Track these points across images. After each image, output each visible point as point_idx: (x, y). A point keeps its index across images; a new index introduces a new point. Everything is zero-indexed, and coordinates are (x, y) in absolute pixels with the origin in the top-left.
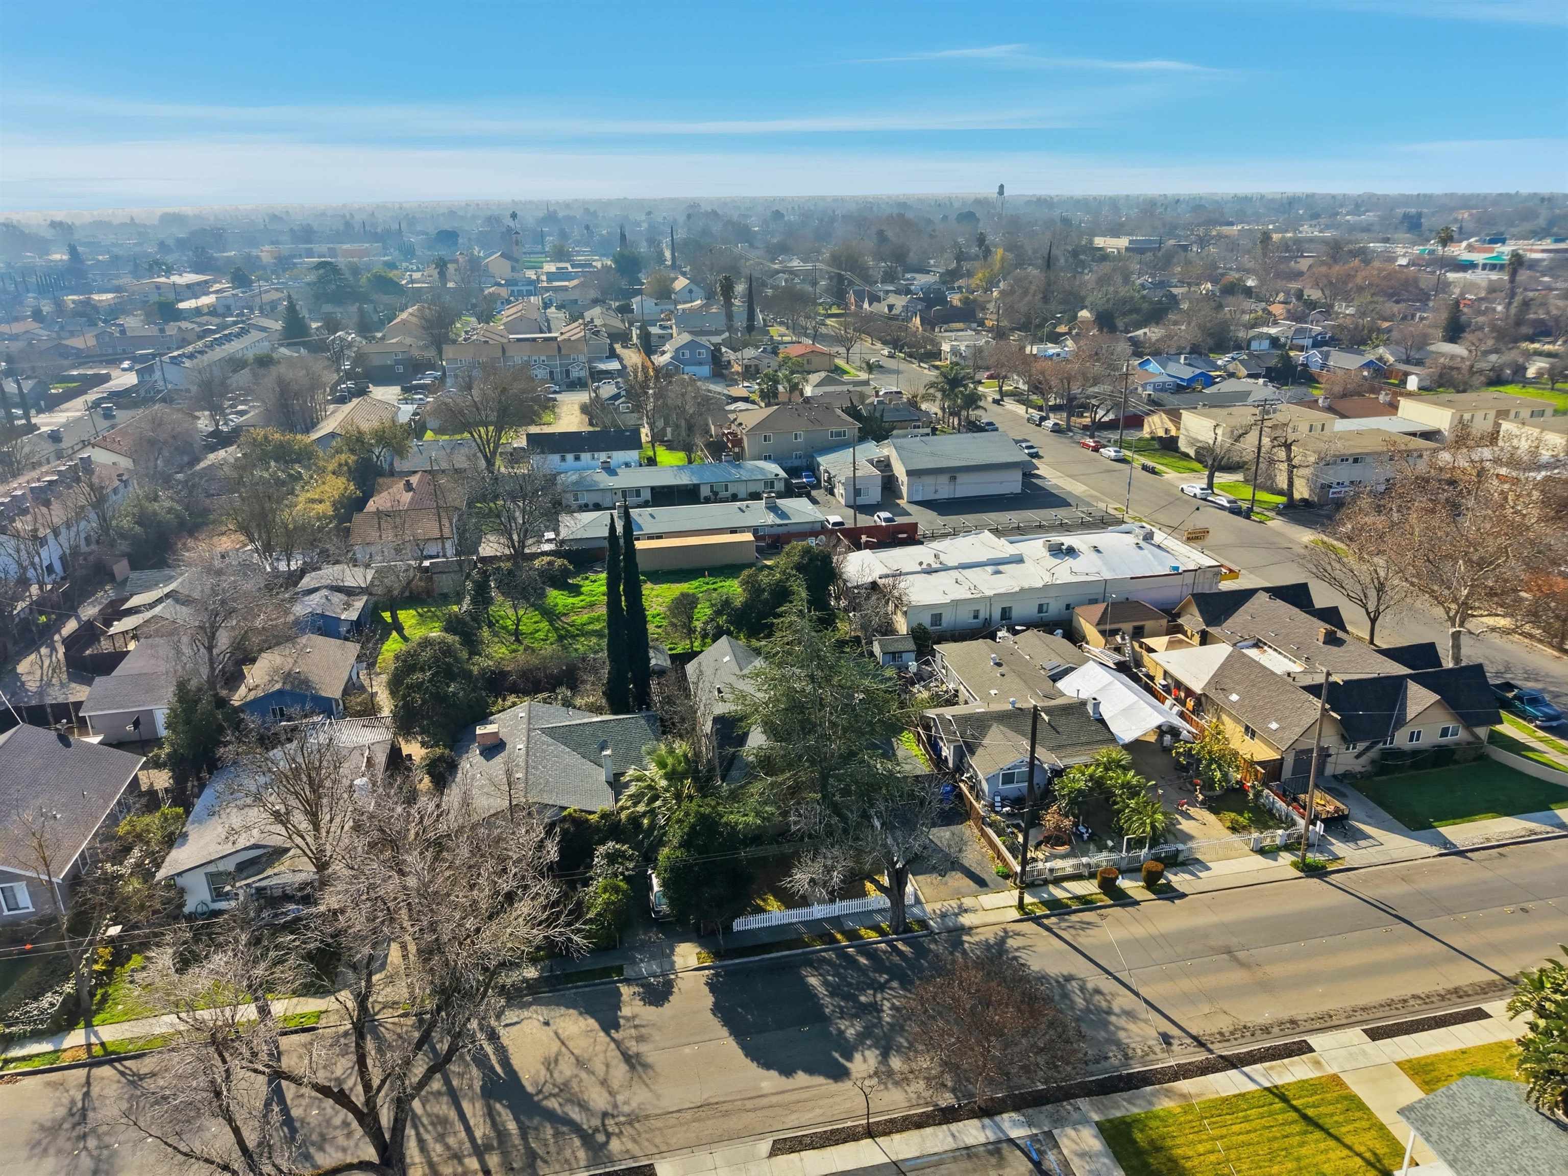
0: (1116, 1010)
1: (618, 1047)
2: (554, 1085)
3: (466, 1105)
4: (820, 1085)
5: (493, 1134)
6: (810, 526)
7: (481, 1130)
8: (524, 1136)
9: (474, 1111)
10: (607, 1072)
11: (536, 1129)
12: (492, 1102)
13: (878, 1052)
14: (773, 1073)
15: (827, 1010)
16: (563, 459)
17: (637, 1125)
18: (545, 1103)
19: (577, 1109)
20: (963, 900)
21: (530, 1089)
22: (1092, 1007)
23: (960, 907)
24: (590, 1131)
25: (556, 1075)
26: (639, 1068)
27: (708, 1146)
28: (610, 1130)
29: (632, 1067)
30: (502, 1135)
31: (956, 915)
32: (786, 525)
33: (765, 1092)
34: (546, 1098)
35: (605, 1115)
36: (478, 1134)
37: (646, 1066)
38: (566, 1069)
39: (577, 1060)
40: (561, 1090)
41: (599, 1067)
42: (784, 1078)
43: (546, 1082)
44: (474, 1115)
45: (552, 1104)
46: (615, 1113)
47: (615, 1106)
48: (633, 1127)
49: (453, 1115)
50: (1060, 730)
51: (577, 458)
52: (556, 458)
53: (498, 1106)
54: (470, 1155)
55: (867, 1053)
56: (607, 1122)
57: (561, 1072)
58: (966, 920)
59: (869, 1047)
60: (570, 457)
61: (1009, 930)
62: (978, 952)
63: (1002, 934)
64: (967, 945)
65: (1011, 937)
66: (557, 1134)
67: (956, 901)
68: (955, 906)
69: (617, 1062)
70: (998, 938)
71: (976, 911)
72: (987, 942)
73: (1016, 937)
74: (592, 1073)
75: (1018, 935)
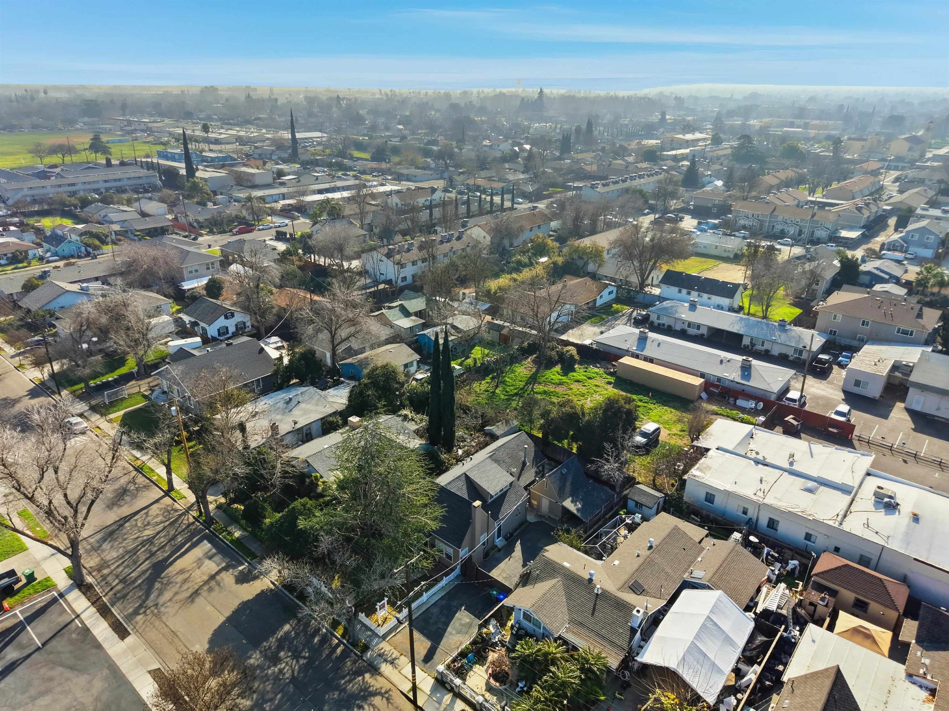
2: (169, 580)
6: (763, 392)
7: (135, 574)
8: (136, 587)
9: (145, 566)
10: (183, 592)
11: (140, 589)
12: (152, 568)
14: (206, 646)
15: (265, 644)
16: (680, 291)
17: (154, 617)
18: (157, 583)
19: (157, 594)
20: (402, 657)
21: (163, 574)
23: (395, 659)
24: (145, 606)
25: (175, 577)
27: (149, 646)
28: (148, 611)
29: (191, 597)
30: (134, 581)
31: (386, 661)
32: (744, 385)
34: (160, 582)
35: (157, 605)
36: (132, 575)
37: (192, 601)
38: (179, 578)
40: (166, 584)
41: (185, 587)
44: (142, 568)
45: (157, 585)
46: (159, 607)
47: (164, 605)
48: (152, 617)
50: (596, 614)
51: (689, 293)
52: (676, 289)
53: (150, 571)
56: (152, 608)
57: (177, 577)
58: (385, 668)
60: (684, 291)
61: (391, 693)
62: (357, 686)
63: (383, 691)
64: (360, 678)
65: (383, 697)
66: (140, 597)
67: (399, 654)
68: (394, 656)
69: (191, 591)
70: (378, 691)
71: (396, 668)
72: (369, 687)
73: (384, 699)
74: (181, 587)
75: (388, 699)
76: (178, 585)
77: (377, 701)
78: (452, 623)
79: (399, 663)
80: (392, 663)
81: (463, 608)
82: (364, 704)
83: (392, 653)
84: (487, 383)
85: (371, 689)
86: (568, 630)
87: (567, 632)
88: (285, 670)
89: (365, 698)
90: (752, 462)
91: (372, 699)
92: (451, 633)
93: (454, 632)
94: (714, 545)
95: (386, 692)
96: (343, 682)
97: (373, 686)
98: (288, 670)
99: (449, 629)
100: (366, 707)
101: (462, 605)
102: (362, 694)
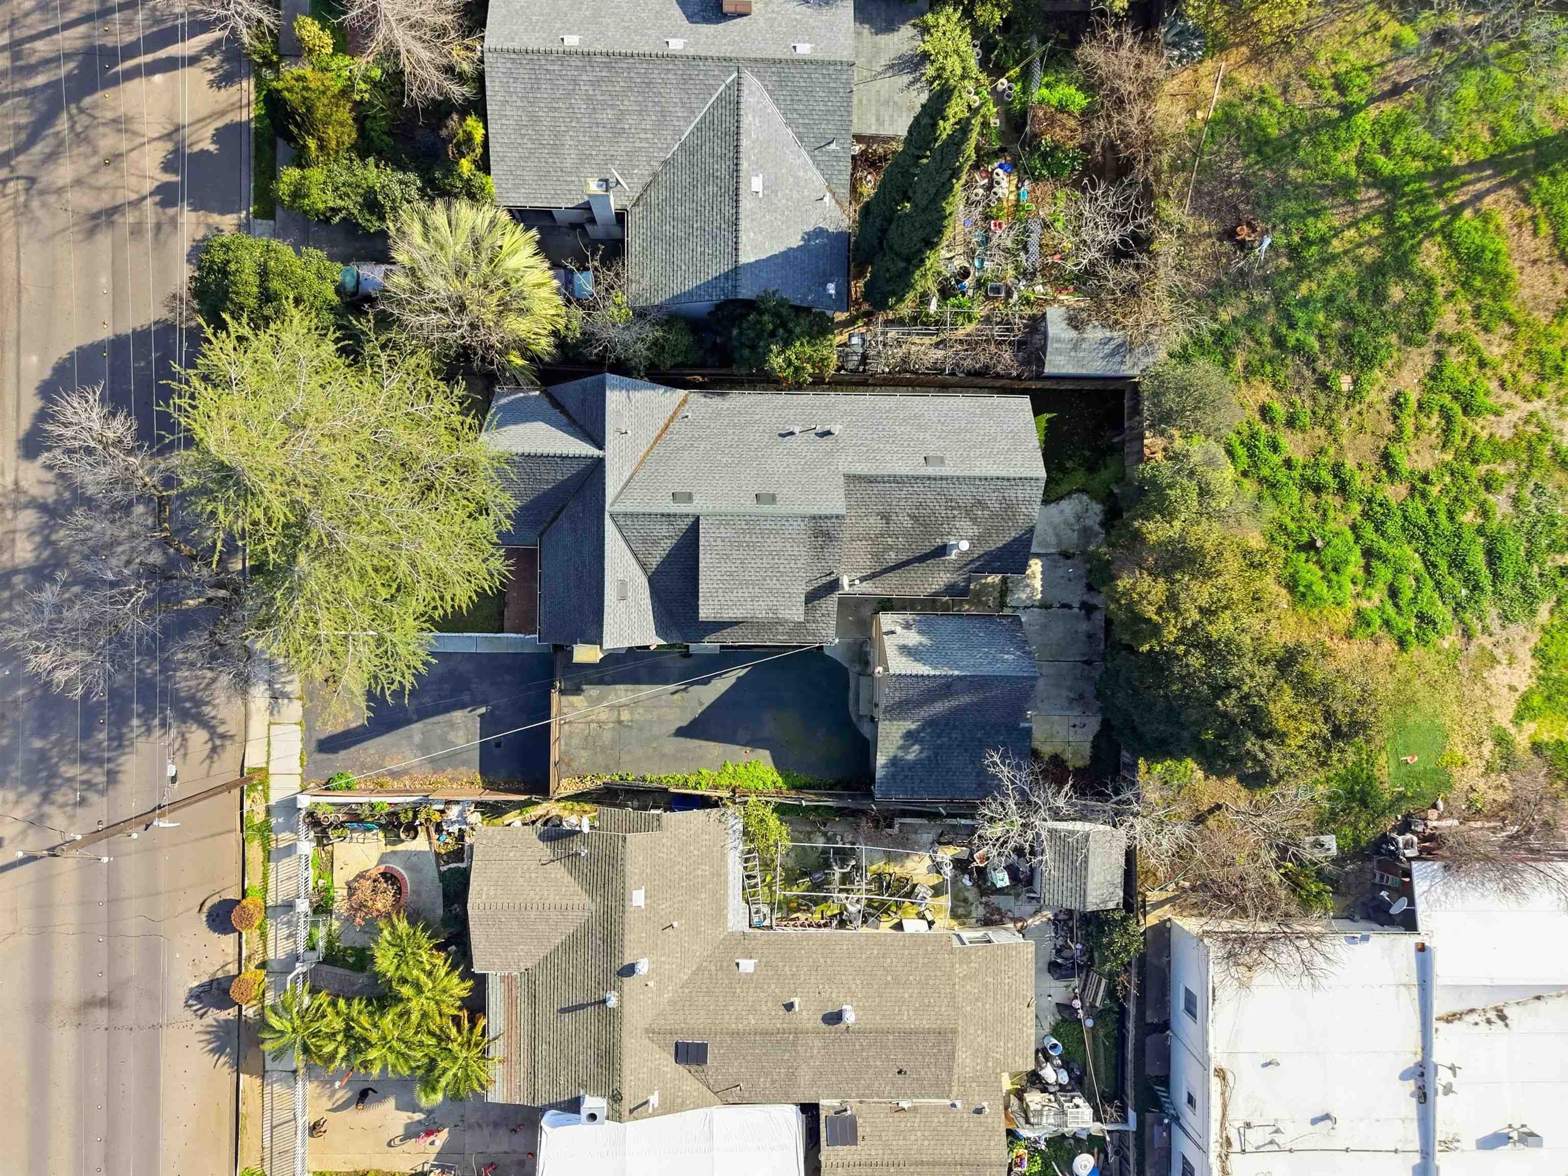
0: (47, 809)
1: (130, 203)
2: (87, 127)
3: (82, 29)
4: (18, 423)
5: (33, 60)
7: (42, 47)
8: (25, 92)
9: (72, 39)
10: (92, 188)
11: (30, 106)
12: (80, 57)
13: (50, 501)
14: (47, 374)
17: (11, 213)
18: (65, 116)
19: (47, 150)
20: (297, 705)
21: (87, 101)
22: (59, 781)
23: (286, 695)
24: (13, 163)
25: (101, 130)
26: (92, 223)
28: (11, 184)
29: (95, 216)
30: (31, 70)
31: (270, 683)
33: (23, 360)
34: (71, 117)
35: (32, 180)
36: (39, 45)
37: (91, 233)
38: (108, 142)
39: (121, 155)
40: (78, 135)
41: (106, 177)
42: (37, 384)
43: (95, 118)
44: (65, 39)
45: (63, 124)
46: (32, 192)
47: (42, 193)
48: (9, 209)
49: (72, 15)
50: (567, 1017)
53: (72, 65)
54: (11, 36)
55: (52, 489)
56: (21, 182)
57: (105, 135)
58: (259, 695)
59: (58, 493)
61: (228, 743)
62: (193, 683)
63: (221, 730)
64: (209, 674)
65: (211, 739)
66: (18, 128)
67: (298, 693)
68: (288, 688)
69: (105, 200)
70: (214, 722)
71: (272, 714)
72: (207, 703)
73: (209, 745)
74: (96, 170)
75: (214, 750)
76: (94, 160)
77: (198, 737)
78: (431, 720)
79: (284, 709)
80: (274, 697)
81: (483, 710)
82: (174, 724)
83: (291, 682)
84: (1396, 43)
85: (206, 709)
86: (508, 980)
87: (503, 979)
88: (120, 549)
89: (184, 716)
90: (1411, 1059)
91: (194, 727)
92: (410, 737)
93: (417, 739)
94: (979, 1111)
95: (223, 736)
96: (180, 656)
97: (214, 706)
98: (123, 552)
99: (417, 727)
100: (173, 732)
101: (484, 703)
102: (188, 705)
